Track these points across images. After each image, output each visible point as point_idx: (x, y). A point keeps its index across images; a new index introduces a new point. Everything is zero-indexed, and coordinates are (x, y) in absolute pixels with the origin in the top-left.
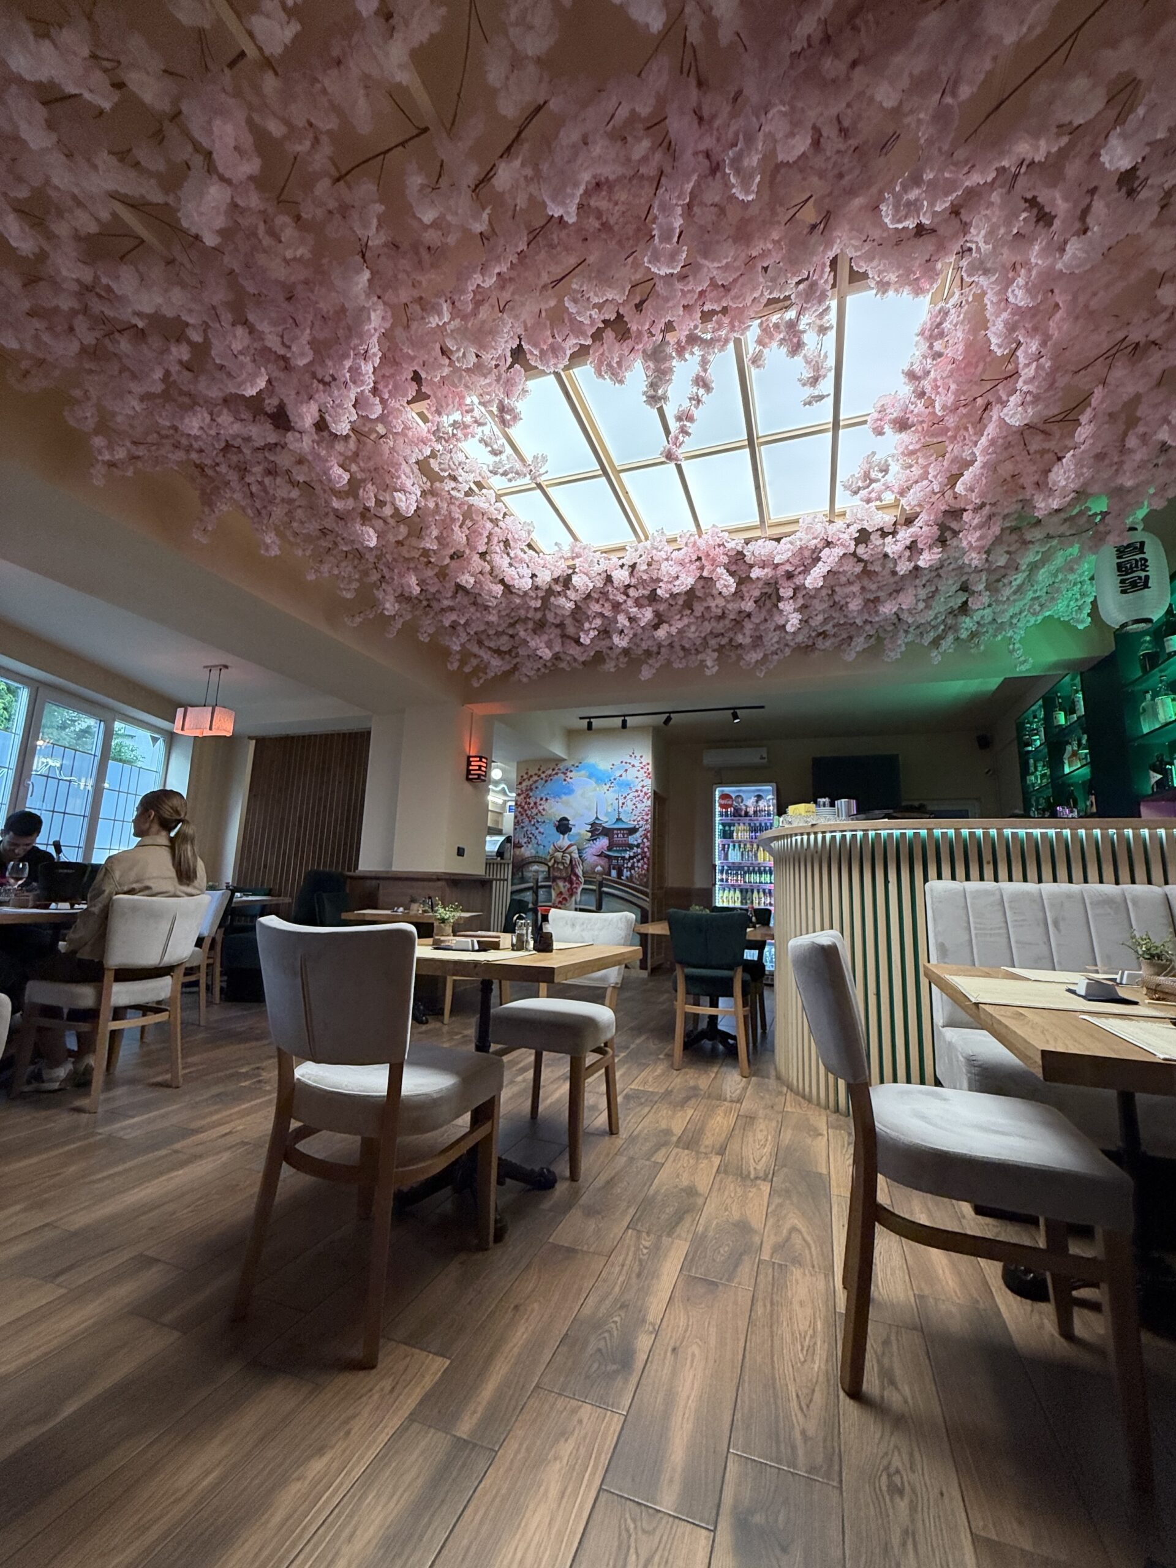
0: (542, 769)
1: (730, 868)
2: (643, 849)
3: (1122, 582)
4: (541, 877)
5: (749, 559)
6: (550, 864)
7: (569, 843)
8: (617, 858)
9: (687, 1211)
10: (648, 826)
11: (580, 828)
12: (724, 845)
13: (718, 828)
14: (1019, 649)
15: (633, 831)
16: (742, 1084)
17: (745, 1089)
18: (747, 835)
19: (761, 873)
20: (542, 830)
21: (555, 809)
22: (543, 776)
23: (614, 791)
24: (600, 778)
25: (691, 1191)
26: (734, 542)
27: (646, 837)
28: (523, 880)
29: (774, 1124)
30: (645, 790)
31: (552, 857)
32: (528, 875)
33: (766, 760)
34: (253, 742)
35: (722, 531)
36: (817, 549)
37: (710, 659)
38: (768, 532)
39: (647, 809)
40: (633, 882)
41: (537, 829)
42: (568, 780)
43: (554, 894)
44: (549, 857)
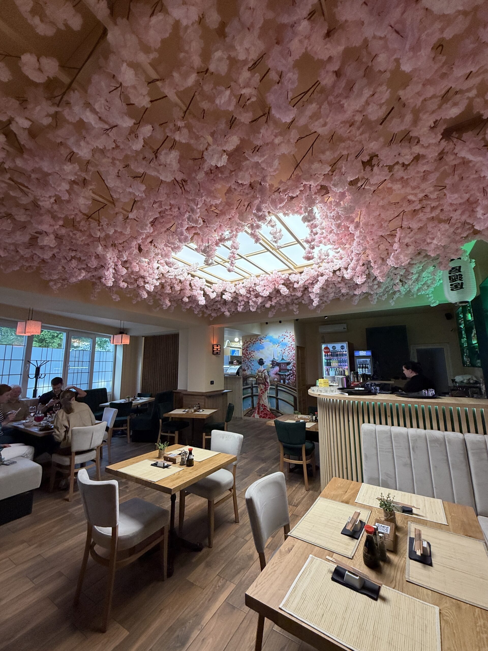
0: (252, 339)
2: (293, 371)
3: (451, 285)
4: (253, 383)
5: (292, 280)
7: (263, 369)
8: (283, 375)
9: (243, 568)
10: (295, 362)
11: (268, 363)
12: (327, 369)
13: (324, 361)
15: (288, 364)
20: (253, 364)
21: (258, 355)
22: (252, 342)
23: (280, 347)
24: (274, 342)
26: (284, 275)
27: (294, 366)
28: (247, 384)
30: (292, 346)
31: (258, 375)
32: (249, 382)
33: (346, 330)
34: (144, 338)
35: (278, 272)
36: (318, 276)
37: (295, 308)
38: (296, 271)
39: (293, 354)
40: (290, 385)
41: (251, 363)
42: (262, 343)
43: (259, 390)
44: (256, 375)
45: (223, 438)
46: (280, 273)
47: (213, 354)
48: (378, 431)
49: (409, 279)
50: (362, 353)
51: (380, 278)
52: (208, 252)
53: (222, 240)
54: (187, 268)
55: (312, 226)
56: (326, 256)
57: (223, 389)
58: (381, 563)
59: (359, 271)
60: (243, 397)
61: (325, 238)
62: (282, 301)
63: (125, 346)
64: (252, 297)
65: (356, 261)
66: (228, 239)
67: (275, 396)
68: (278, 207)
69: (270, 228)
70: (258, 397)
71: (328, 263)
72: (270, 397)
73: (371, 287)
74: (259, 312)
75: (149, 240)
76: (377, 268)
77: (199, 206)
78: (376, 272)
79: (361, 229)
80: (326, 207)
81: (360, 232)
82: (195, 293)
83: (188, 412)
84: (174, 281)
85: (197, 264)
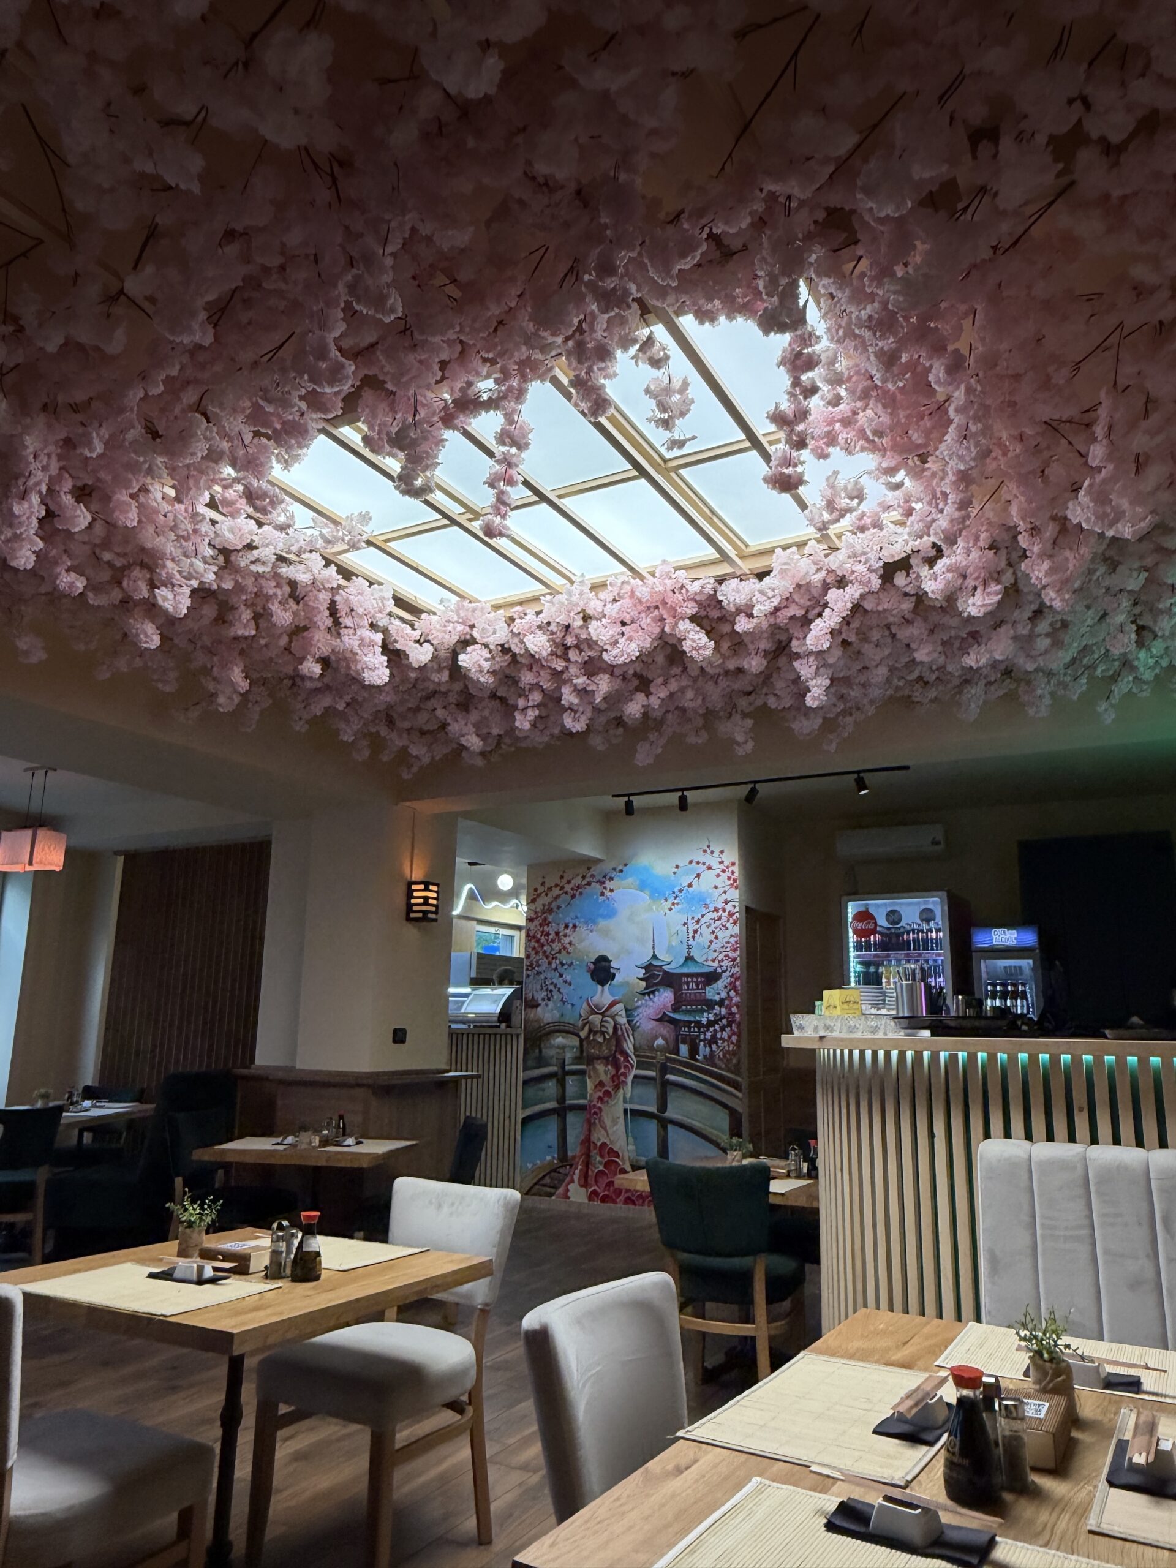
0: (567, 877)
2: (729, 1008)
5: (727, 605)
7: (611, 999)
8: (688, 1023)
10: (737, 969)
11: (628, 974)
13: (855, 968)
15: (712, 977)
20: (568, 978)
21: (589, 943)
22: (568, 888)
23: (680, 912)
24: (658, 891)
26: (697, 584)
27: (734, 988)
28: (541, 1062)
32: (549, 1052)
33: (942, 846)
34: (121, 859)
35: (676, 569)
36: (826, 587)
37: (738, 730)
38: (745, 566)
39: (733, 940)
40: (715, 1066)
41: (561, 975)
42: (607, 893)
43: (590, 1085)
44: (580, 1023)
45: (440, 1206)
46: (682, 574)
47: (409, 919)
48: (1041, 1164)
49: (1161, 612)
50: (1004, 937)
51: (1053, 594)
52: (414, 443)
53: (468, 404)
54: (324, 531)
55: (799, 362)
56: (852, 498)
57: (443, 1066)
58: (1008, 1497)
59: (977, 568)
60: (521, 1115)
61: (847, 422)
62: (690, 694)
63: (42, 881)
64: (573, 670)
65: (959, 509)
66: (492, 404)
67: (653, 1109)
68: (675, 271)
69: (647, 373)
70: (584, 1115)
71: (862, 529)
72: (636, 1113)
73: (1025, 642)
74: (601, 748)
75: (190, 397)
76: (1042, 555)
77: (390, 249)
78: (1038, 571)
79: (972, 381)
80: (847, 292)
81: (969, 391)
82: (348, 642)
83: (293, 1146)
84: (270, 588)
85: (365, 518)
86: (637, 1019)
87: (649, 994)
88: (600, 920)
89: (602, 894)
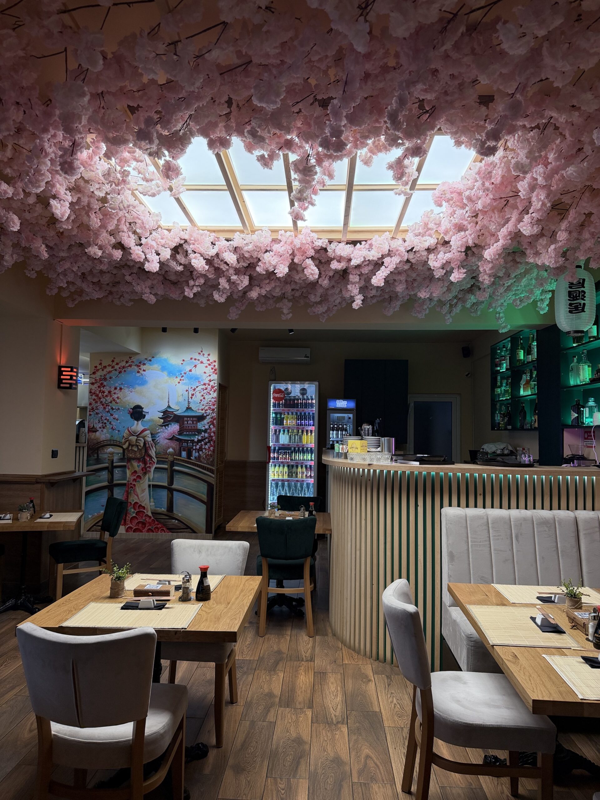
0: (116, 361)
1: (279, 449)
2: (209, 433)
3: (570, 305)
4: (116, 458)
5: (330, 253)
6: (125, 447)
7: (142, 428)
8: (186, 441)
9: (301, 757)
10: (215, 414)
11: (153, 415)
12: (276, 431)
13: (272, 415)
14: (502, 318)
15: (201, 418)
16: (310, 645)
17: (314, 648)
18: (294, 422)
19: (304, 453)
20: (117, 416)
21: (129, 398)
22: (117, 367)
23: (184, 384)
24: (172, 373)
25: (299, 741)
26: (321, 241)
27: (213, 424)
29: (339, 677)
30: (212, 383)
31: (127, 440)
33: (309, 359)
36: (385, 255)
39: (213, 400)
40: (201, 462)
41: (112, 415)
42: (141, 372)
43: (128, 473)
44: (123, 440)
47: (59, 387)
48: (471, 517)
50: (341, 404)
57: (73, 469)
59: (456, 260)
67: (166, 484)
83: (15, 520)
86: (158, 439)
87: (165, 426)
88: (137, 386)
89: (138, 372)
